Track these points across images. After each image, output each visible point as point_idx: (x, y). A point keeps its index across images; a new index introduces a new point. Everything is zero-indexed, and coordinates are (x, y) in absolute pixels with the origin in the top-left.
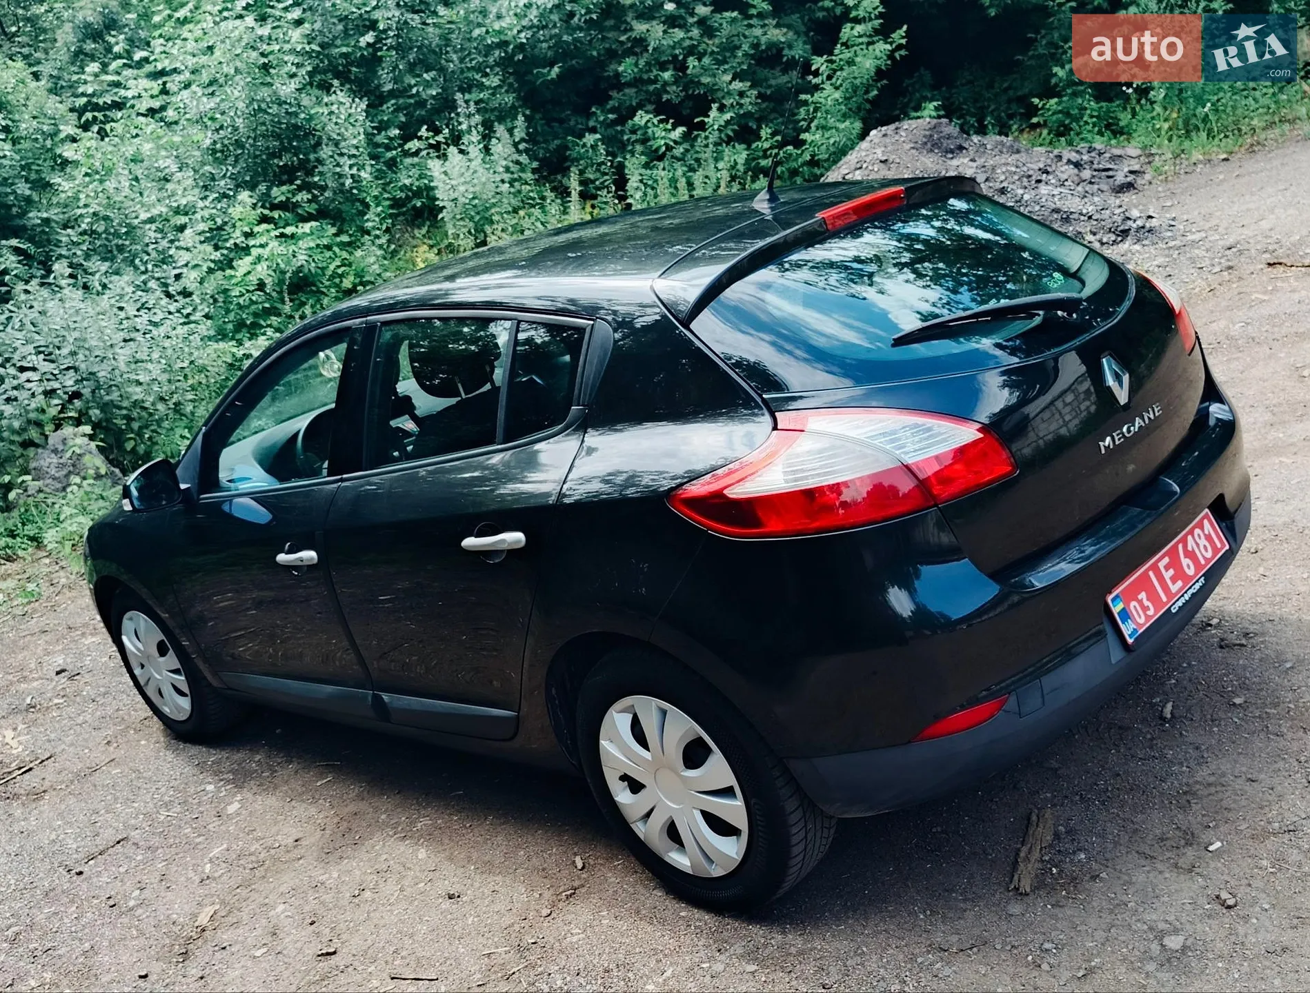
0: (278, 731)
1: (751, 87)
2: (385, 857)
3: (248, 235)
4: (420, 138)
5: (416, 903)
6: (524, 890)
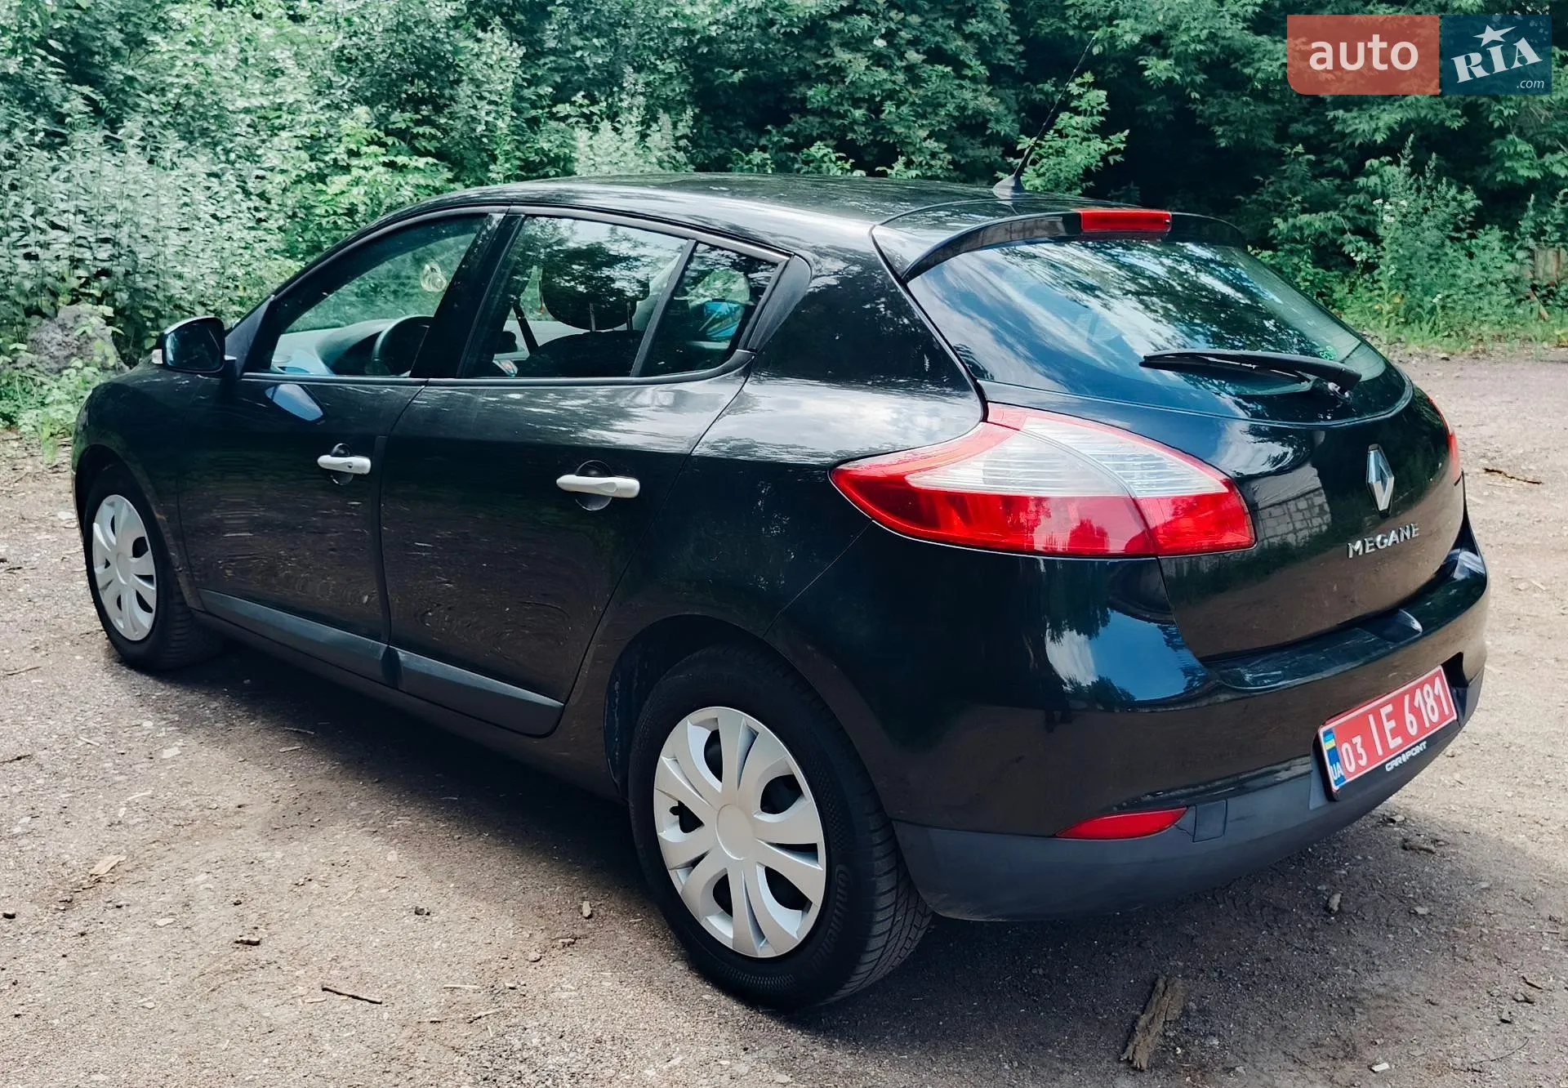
0: (247, 682)
1: (946, 150)
2: (345, 849)
3: (352, 153)
4: (573, 103)
5: (373, 910)
6: (510, 925)
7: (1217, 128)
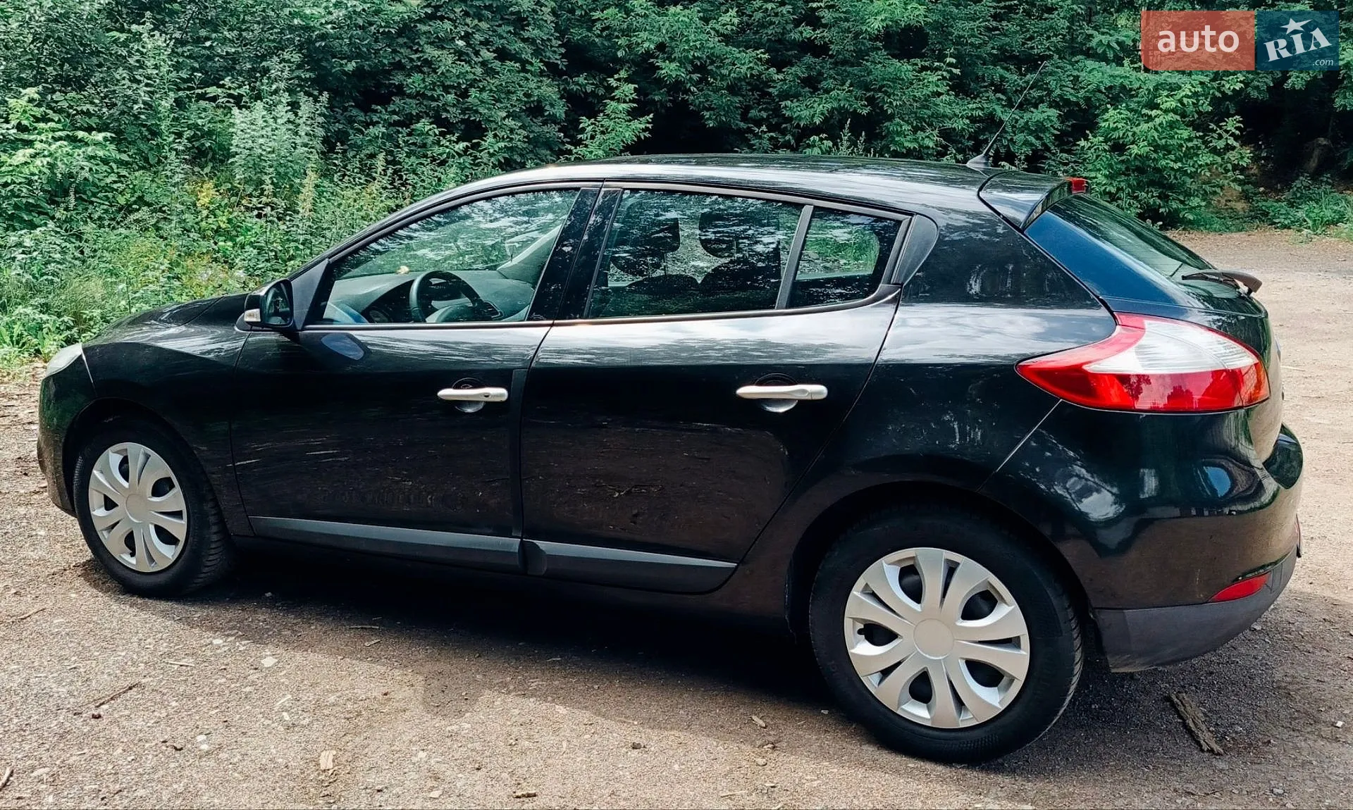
4: (220, 87)
5: (596, 752)
7: (705, 113)
